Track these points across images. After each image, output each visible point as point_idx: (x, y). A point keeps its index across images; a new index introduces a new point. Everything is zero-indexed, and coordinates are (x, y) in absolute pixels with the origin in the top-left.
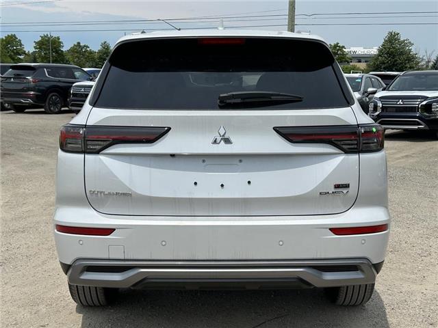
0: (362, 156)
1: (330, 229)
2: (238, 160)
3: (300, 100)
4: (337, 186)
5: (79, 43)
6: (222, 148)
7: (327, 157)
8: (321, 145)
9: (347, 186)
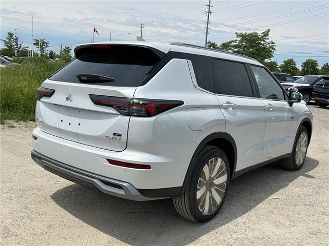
0: (132, 118)
1: (107, 159)
2: (78, 111)
3: (113, 81)
4: (114, 134)
5: (327, 64)
6: (68, 104)
7: (113, 116)
8: (109, 107)
9: (120, 135)
